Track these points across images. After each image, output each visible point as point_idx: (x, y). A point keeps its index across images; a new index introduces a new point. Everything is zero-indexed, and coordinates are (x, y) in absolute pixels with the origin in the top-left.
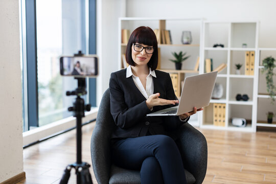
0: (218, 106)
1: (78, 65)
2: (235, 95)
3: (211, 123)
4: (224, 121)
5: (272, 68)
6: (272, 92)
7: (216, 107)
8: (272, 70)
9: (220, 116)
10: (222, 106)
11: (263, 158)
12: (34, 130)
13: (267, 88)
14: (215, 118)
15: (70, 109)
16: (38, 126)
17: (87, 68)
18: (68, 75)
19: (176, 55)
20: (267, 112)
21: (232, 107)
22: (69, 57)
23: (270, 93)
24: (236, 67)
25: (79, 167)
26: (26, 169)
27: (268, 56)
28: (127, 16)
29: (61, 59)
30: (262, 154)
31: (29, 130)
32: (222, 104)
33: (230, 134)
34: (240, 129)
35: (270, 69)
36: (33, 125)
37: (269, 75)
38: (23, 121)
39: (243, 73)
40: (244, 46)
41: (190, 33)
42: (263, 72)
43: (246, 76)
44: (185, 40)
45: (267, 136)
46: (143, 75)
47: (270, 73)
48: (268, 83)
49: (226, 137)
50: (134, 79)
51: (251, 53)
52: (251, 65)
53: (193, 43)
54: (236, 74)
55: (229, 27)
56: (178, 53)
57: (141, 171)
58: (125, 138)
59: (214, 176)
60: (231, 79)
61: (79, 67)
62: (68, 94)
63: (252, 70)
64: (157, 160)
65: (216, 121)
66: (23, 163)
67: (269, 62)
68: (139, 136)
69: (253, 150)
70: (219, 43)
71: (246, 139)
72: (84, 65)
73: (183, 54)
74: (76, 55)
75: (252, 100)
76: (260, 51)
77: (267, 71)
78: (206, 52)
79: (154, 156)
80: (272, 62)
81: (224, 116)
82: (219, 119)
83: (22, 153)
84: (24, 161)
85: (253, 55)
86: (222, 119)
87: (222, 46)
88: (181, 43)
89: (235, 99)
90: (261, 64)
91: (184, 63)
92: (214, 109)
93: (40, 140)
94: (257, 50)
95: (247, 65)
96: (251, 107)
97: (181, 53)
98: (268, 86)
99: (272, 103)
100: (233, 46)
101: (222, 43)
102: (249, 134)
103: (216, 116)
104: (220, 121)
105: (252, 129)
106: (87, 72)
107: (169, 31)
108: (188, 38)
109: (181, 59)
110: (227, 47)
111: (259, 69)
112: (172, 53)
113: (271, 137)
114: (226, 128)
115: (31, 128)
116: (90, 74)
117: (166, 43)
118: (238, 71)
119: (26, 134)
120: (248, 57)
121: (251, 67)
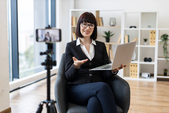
0: (133, 65)
1: (48, 34)
2: (143, 58)
3: (128, 76)
4: (136, 75)
5: (166, 41)
6: (167, 56)
7: (131, 66)
8: (167, 42)
9: (134, 71)
10: (135, 65)
11: (162, 98)
12: (16, 81)
13: (164, 54)
14: (130, 73)
15: (43, 64)
16: (19, 78)
17: (54, 37)
18: (41, 41)
19: (106, 33)
20: (164, 69)
21: (141, 66)
22: (42, 29)
23: (165, 56)
24: (144, 40)
25: (48, 103)
26: (11, 105)
27: (164, 33)
28: (75, 8)
29: (37, 31)
30: (161, 95)
31: (13, 80)
32: (135, 64)
33: (141, 83)
34: (147, 80)
35: (166, 42)
36: (16, 78)
37: (165, 45)
38: (9, 75)
39: (148, 44)
40: (149, 27)
41: (115, 19)
42: (161, 43)
43: (150, 46)
44: (112, 24)
45: (164, 84)
46: (88, 44)
47: (165, 44)
48: (164, 50)
49: (138, 85)
50: (81, 47)
51: (154, 32)
52: (153, 39)
53: (117, 26)
54: (144, 45)
55: (140, 15)
56: (107, 32)
57: (88, 106)
58: (77, 85)
59: (132, 109)
60: (141, 48)
61: (49, 36)
62: (42, 54)
63: (154, 42)
64: (98, 99)
65: (131, 74)
66: (9, 102)
67: (165, 37)
68: (86, 83)
69: (155, 93)
70: (133, 26)
71: (150, 86)
72: (52, 34)
73: (110, 32)
74: (47, 28)
75: (154, 61)
76: (159, 30)
77: (163, 43)
78: (125, 31)
79: (96, 96)
80: (166, 37)
81: (136, 72)
82: (133, 73)
83: (9, 95)
84: (10, 100)
85: (154, 33)
86: (135, 73)
87: (135, 27)
88: (109, 25)
89: (143, 60)
90: (160, 38)
91: (111, 38)
92: (130, 67)
93: (20, 87)
94: (157, 30)
95: (151, 39)
96: (153, 66)
97: (109, 32)
98: (164, 52)
99: (166, 63)
100: (142, 27)
101: (135, 26)
102: (152, 83)
103: (131, 71)
104: (134, 75)
105: (154, 80)
106: (54, 39)
107: (102, 18)
108: (114, 22)
109: (109, 35)
110: (138, 28)
111: (159, 42)
112: (104, 32)
113: (166, 85)
114: (138, 79)
115: (14, 79)
116: (56, 40)
117: (100, 25)
118: (145, 43)
119: (11, 83)
120: (152, 34)
121: (153, 40)
